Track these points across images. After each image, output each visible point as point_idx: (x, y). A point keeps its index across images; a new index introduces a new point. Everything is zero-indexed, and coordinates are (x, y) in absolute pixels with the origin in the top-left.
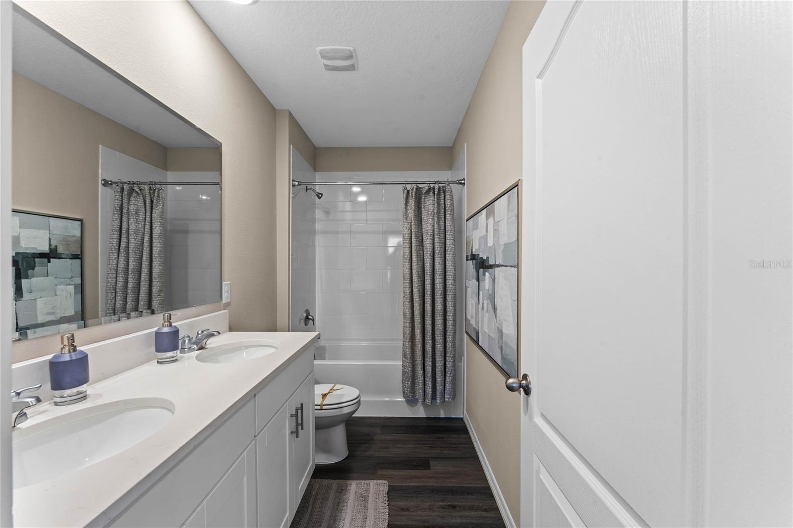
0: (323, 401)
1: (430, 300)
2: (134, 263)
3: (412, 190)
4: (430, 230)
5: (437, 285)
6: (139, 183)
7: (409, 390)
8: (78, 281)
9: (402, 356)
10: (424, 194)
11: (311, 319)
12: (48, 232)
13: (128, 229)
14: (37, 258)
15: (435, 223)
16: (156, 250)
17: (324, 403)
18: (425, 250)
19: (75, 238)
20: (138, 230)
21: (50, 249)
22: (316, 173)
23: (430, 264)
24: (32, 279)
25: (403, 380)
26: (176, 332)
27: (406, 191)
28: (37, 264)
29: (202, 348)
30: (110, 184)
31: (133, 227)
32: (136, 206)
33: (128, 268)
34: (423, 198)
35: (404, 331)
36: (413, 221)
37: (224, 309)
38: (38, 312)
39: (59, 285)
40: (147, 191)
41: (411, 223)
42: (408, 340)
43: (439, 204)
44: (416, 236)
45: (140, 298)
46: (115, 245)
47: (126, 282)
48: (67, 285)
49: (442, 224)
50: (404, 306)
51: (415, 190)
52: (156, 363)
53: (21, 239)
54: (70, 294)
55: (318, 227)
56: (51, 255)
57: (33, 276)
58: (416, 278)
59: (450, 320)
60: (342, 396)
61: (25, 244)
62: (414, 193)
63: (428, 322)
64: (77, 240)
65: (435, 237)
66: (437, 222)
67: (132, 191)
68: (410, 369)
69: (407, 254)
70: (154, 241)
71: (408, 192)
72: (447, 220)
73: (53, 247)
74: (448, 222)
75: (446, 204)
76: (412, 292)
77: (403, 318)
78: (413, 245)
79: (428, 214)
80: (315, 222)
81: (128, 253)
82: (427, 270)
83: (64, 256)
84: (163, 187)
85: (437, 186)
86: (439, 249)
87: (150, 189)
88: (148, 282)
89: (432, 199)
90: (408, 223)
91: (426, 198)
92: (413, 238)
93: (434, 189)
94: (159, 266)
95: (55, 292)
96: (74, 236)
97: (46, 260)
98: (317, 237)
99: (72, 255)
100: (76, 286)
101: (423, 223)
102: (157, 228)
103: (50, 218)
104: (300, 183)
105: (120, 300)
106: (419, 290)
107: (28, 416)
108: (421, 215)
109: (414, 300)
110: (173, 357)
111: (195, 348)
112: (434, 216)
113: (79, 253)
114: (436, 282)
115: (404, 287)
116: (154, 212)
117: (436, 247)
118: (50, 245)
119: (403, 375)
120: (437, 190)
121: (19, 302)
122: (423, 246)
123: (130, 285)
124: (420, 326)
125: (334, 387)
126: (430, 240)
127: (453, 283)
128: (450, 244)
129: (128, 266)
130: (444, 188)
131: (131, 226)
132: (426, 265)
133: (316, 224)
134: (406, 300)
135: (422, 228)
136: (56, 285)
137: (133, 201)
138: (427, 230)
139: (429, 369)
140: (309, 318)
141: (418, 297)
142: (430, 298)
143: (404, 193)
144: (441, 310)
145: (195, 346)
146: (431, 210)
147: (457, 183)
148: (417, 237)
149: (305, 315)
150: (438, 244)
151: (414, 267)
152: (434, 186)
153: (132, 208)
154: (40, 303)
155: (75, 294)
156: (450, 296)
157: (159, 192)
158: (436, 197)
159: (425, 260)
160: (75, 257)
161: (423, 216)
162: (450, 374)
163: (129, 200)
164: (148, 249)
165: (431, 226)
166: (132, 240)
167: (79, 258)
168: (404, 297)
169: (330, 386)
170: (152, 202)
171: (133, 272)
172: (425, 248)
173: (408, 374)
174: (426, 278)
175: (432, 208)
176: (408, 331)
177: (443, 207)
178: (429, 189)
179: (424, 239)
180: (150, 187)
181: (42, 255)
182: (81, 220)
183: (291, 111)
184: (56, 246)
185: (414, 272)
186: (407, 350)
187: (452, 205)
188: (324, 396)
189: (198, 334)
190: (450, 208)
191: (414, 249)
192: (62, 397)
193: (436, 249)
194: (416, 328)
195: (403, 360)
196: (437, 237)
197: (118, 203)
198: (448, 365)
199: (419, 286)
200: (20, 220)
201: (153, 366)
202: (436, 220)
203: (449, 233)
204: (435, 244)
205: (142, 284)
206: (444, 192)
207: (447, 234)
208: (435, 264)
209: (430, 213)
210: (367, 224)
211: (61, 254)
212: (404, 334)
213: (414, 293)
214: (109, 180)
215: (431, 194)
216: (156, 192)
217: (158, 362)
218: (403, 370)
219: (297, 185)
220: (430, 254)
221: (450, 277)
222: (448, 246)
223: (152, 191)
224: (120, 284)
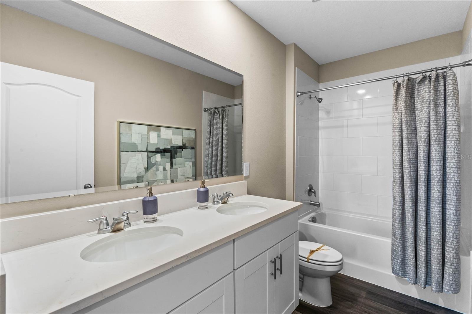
0: (309, 256)
1: (423, 187)
2: (215, 151)
3: (403, 82)
4: (424, 117)
5: (434, 172)
6: (218, 108)
7: (398, 268)
8: (193, 160)
9: (391, 235)
10: (418, 83)
11: (313, 192)
12: (182, 136)
13: (213, 133)
14: (178, 149)
15: (431, 110)
16: (224, 144)
17: (310, 258)
18: (418, 138)
19: (192, 139)
20: (217, 133)
21: (183, 144)
22: (320, 84)
23: (424, 150)
24: (176, 159)
25: (392, 257)
26: (207, 192)
27: (396, 84)
28: (178, 152)
29: (225, 203)
30: (207, 110)
31: (215, 132)
32: (216, 120)
33: (212, 154)
34: (417, 87)
35: (393, 213)
36: (404, 111)
37: (245, 180)
38: (178, 174)
39: (186, 162)
40: (220, 111)
41: (402, 113)
42: (397, 222)
43: (436, 91)
44: (407, 124)
45: (217, 170)
46: (208, 142)
47: (212, 161)
48: (189, 162)
49: (441, 110)
50: (393, 189)
51: (406, 82)
52: (197, 208)
53: (173, 140)
54: (191, 167)
55: (321, 124)
56: (183, 147)
57: (177, 158)
58: (407, 164)
59: (452, 210)
60: (326, 256)
61: (174, 143)
62: (405, 85)
63: (422, 207)
64: (193, 140)
65: (431, 124)
66: (433, 109)
67: (215, 112)
68: (399, 249)
69: (397, 142)
70: (224, 139)
71: (399, 85)
72: (447, 106)
73: (184, 144)
74: (449, 108)
75: (447, 89)
76: (402, 177)
77: (392, 200)
78: (403, 133)
79: (423, 102)
80: (319, 121)
81: (213, 146)
82: (420, 157)
83: (188, 148)
84: (228, 108)
85: (433, 74)
86: (436, 136)
87: (222, 110)
88: (221, 161)
89: (427, 87)
90: (398, 113)
91: (420, 87)
92: (403, 126)
93: (430, 77)
94: (226, 152)
95: (185, 165)
96: (192, 138)
97: (181, 150)
98: (320, 131)
99: (191, 147)
100: (193, 162)
101: (417, 112)
102: (225, 132)
103: (183, 130)
104: (302, 93)
105: (209, 171)
106: (411, 176)
107: (131, 225)
108: (415, 104)
109: (405, 185)
110: (205, 206)
111: (220, 202)
112: (430, 104)
113: (194, 146)
114: (432, 169)
115: (393, 172)
116: (224, 123)
117: (432, 133)
118: (183, 143)
119: (392, 252)
120: (435, 77)
121: (172, 169)
122: (416, 134)
123: (213, 163)
124: (411, 210)
125: (322, 247)
126: (425, 128)
127: (455, 171)
128: (452, 130)
129: (213, 153)
130: (445, 74)
131: (214, 131)
132: (419, 152)
133: (320, 121)
134: (396, 184)
135: (415, 117)
136: (185, 162)
137: (215, 118)
138: (421, 118)
139: (421, 253)
140: (311, 191)
141: (409, 183)
142: (423, 184)
143: (394, 86)
144: (438, 197)
145: (220, 201)
146: (426, 98)
147: (464, 66)
148: (408, 126)
149: (308, 188)
150: (435, 131)
151: (405, 154)
152: (430, 74)
153: (215, 121)
154: (179, 170)
155: (192, 166)
156: (452, 184)
157: (226, 111)
158: (432, 84)
159: (418, 147)
160: (193, 148)
161: (416, 105)
162: (451, 265)
163: (214, 118)
164: (221, 143)
165: (425, 114)
166: (214, 139)
167: (194, 149)
168: (394, 181)
169: (319, 245)
170: (223, 117)
171: (214, 156)
172: (418, 135)
173: (398, 253)
174: (419, 165)
175: (428, 96)
176: (398, 213)
177: (443, 94)
178: (424, 78)
179: (418, 127)
180: (222, 109)
181: (180, 148)
182: (195, 130)
183: (296, 44)
184: (185, 143)
185: (405, 158)
186: (396, 230)
187: (456, 89)
188: (312, 252)
189: (224, 194)
190: (452, 93)
191: (404, 137)
192: (147, 219)
193: (432, 136)
194: (406, 212)
195: (392, 238)
196: (433, 124)
197: (209, 120)
198: (448, 256)
199: (410, 172)
200: (172, 131)
201: (195, 210)
202: (432, 108)
203: (450, 119)
204: (431, 131)
205: (218, 162)
206: (445, 78)
207: (447, 120)
208: (431, 151)
209: (425, 101)
210: (362, 118)
211: (187, 147)
212: (394, 216)
213: (404, 178)
214: (206, 108)
215: (427, 82)
216: (225, 112)
217: (198, 208)
218: (392, 247)
219: (300, 95)
220: (424, 141)
221: (452, 164)
222: (449, 132)
223: (223, 111)
224: (210, 162)
